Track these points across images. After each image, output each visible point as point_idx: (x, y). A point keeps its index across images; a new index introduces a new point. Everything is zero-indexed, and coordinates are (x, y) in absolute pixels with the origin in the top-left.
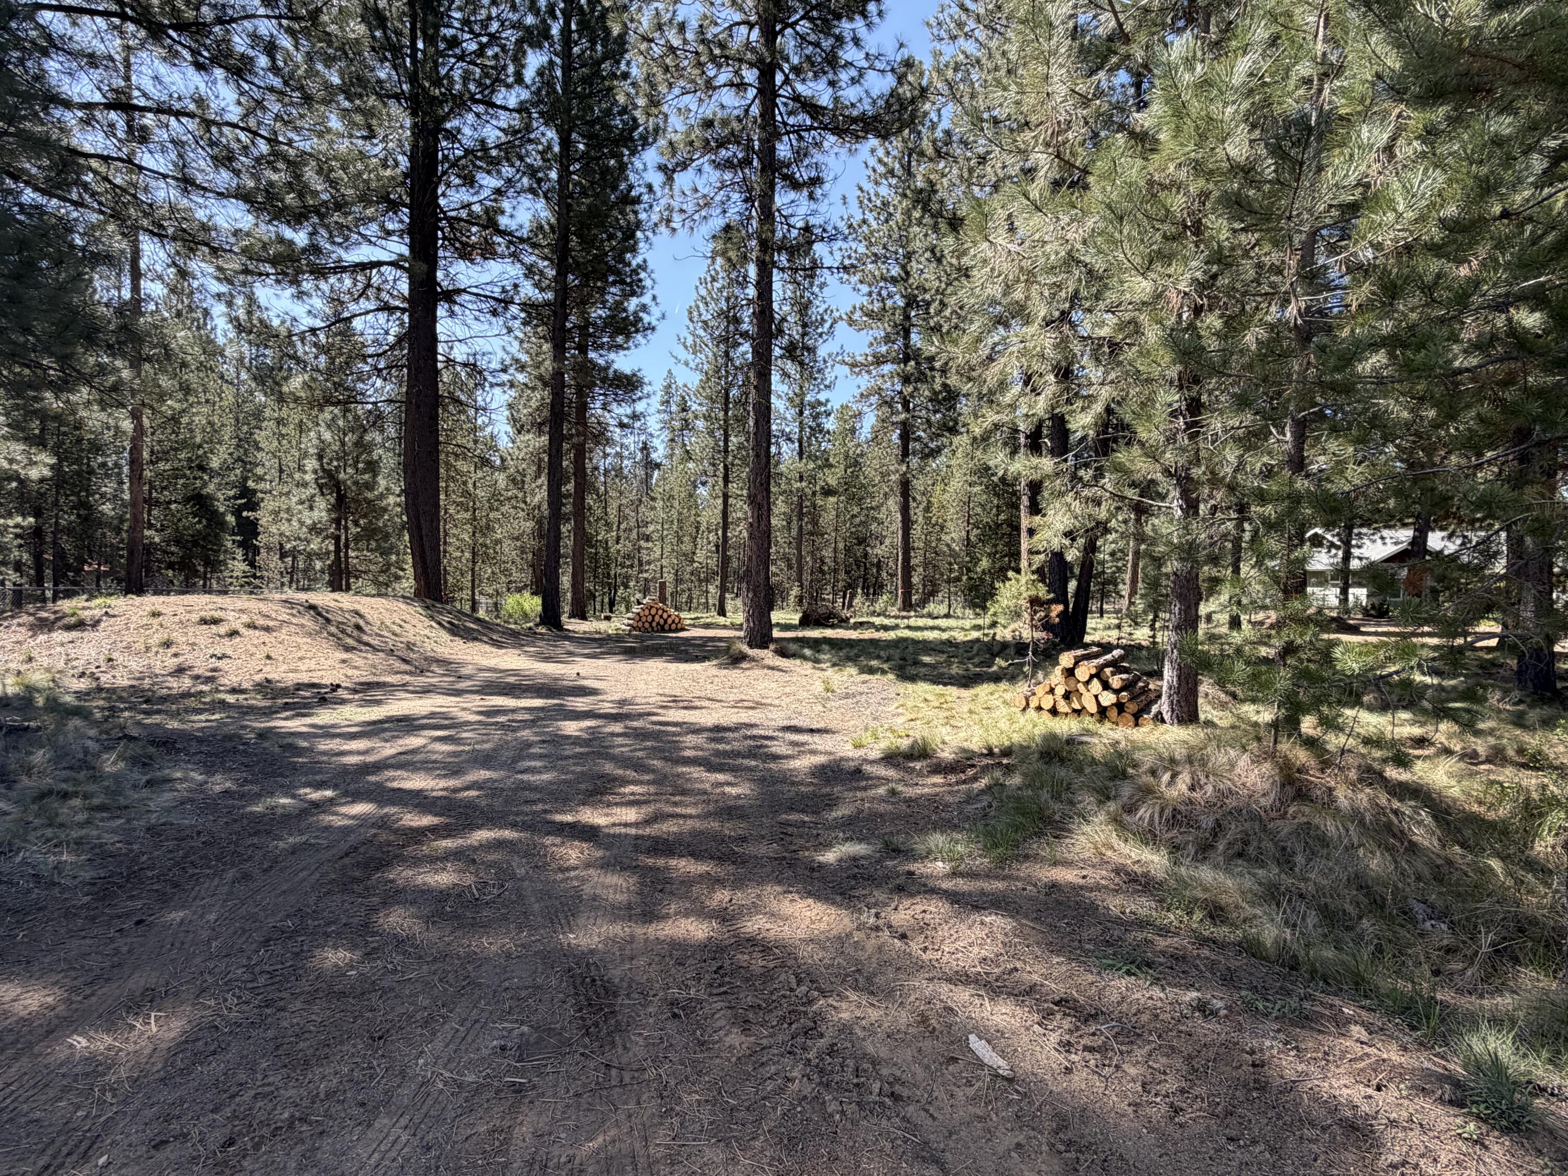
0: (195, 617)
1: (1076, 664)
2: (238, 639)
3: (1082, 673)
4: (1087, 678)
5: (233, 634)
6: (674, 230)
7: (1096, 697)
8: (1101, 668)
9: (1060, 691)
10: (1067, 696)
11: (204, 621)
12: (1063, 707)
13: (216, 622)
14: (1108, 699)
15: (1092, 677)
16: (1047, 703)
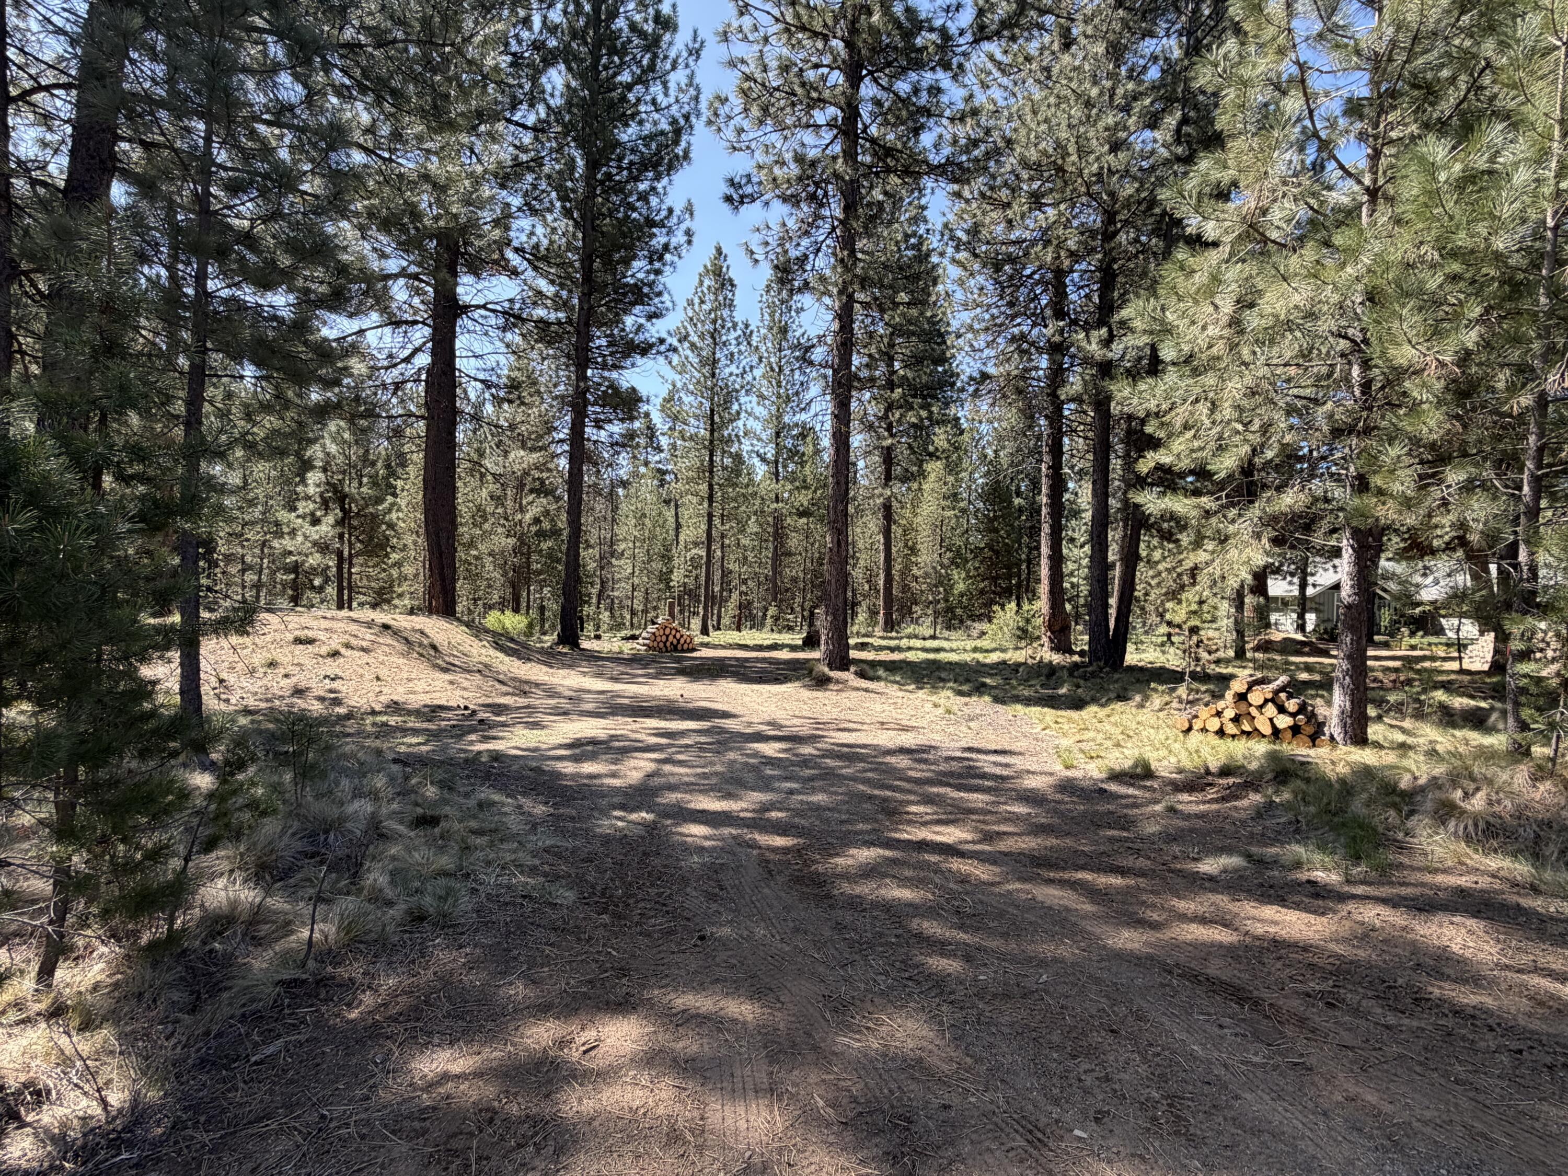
0: (290, 637)
1: (1249, 689)
2: (342, 660)
3: (1256, 698)
4: (1261, 702)
5: (335, 654)
6: (756, 261)
7: (1271, 720)
8: (1276, 692)
9: (1230, 713)
10: (1236, 720)
11: (298, 641)
12: (1231, 729)
13: (310, 641)
14: (1283, 722)
15: (1266, 701)
16: (1214, 725)
